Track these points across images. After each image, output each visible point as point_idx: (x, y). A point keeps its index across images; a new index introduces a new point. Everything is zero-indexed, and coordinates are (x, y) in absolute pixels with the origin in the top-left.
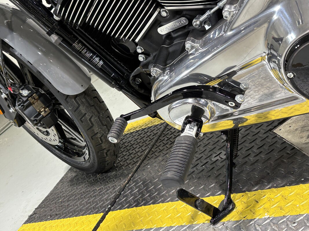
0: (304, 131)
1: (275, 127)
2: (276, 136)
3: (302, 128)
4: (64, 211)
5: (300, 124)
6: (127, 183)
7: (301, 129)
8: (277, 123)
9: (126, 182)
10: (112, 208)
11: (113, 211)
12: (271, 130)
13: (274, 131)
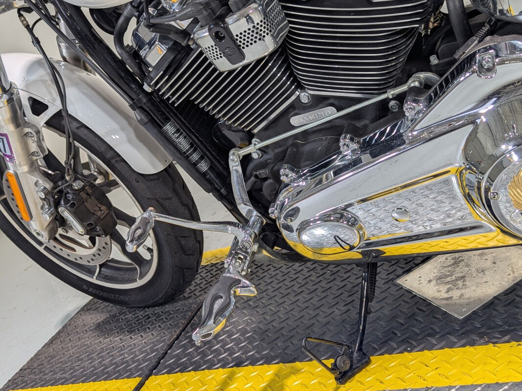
0: (440, 284)
1: (399, 276)
2: (402, 288)
3: (438, 279)
4: (73, 373)
5: (435, 275)
6: (177, 338)
8: (402, 272)
9: (175, 336)
10: (154, 372)
11: (156, 374)
12: (393, 280)
13: (397, 282)
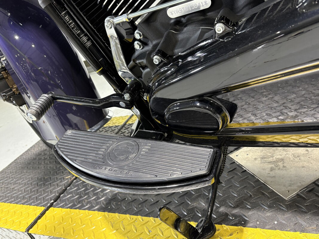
7: (261, 160)
